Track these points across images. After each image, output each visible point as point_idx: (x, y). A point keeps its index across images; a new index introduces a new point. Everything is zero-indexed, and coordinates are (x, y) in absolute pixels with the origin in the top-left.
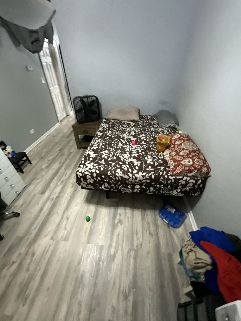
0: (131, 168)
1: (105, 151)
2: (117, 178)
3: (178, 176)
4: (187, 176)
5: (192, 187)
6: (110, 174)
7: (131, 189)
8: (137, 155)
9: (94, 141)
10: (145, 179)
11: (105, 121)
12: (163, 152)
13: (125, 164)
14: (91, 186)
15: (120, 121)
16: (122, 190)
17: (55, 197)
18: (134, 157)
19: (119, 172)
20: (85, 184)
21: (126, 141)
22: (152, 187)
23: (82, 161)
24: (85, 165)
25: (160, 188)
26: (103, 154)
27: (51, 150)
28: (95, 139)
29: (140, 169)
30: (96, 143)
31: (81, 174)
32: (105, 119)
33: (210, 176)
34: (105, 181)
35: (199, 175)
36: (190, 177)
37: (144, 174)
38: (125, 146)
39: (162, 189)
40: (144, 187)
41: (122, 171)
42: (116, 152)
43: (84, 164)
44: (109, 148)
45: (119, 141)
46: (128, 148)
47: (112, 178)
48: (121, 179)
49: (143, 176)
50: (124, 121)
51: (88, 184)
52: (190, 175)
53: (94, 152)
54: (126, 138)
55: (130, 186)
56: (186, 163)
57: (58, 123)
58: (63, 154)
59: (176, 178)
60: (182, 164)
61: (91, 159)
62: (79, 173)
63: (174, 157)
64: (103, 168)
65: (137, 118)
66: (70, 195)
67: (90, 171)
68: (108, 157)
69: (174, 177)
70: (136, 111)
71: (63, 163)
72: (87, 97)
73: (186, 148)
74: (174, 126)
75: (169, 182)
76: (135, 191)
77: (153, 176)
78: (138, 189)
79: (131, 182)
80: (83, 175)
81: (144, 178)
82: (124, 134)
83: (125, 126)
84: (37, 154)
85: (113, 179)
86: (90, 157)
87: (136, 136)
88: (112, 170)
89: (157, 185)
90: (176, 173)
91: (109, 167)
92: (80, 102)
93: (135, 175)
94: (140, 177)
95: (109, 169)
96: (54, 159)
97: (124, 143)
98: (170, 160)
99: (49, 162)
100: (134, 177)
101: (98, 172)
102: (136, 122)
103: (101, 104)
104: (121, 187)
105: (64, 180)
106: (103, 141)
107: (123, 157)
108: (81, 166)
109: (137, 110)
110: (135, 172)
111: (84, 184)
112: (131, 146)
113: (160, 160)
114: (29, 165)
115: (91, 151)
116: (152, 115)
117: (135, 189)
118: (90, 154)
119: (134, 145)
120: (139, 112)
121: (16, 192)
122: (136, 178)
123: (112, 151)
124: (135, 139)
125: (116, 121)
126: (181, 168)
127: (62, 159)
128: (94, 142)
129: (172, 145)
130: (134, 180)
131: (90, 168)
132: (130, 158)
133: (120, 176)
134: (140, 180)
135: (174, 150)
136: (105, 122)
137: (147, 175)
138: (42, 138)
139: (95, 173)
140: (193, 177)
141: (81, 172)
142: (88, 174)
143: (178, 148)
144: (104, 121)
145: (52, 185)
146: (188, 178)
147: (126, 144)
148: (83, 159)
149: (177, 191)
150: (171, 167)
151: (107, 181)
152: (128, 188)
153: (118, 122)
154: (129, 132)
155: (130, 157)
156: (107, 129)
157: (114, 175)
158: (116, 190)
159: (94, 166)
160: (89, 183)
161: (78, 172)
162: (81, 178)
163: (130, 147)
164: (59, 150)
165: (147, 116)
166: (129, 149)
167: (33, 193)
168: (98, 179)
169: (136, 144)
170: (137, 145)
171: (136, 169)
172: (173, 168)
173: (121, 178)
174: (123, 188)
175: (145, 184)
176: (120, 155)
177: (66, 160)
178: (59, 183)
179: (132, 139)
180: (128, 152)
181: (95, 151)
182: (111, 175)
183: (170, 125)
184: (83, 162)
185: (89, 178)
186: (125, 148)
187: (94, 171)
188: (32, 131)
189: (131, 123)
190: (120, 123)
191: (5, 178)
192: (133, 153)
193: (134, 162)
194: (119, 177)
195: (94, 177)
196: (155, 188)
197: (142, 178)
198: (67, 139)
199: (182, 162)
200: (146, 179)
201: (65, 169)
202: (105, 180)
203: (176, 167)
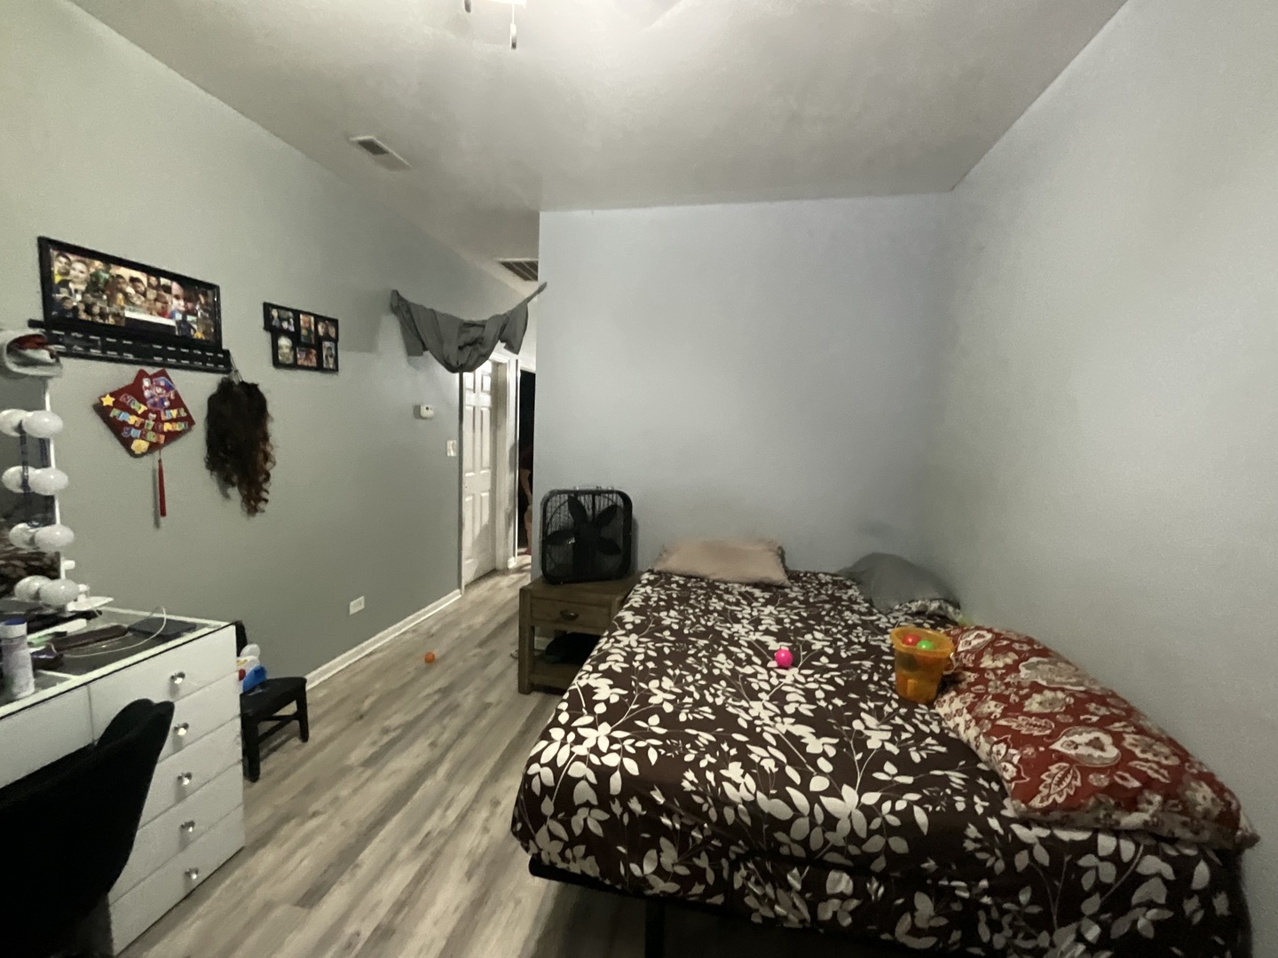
0: (793, 761)
1: (661, 681)
2: (729, 814)
3: (1063, 825)
4: (1118, 833)
5: (1168, 914)
6: (692, 783)
7: (801, 893)
8: (811, 710)
9: (612, 640)
10: (879, 831)
11: (652, 578)
12: (930, 705)
13: (764, 744)
14: (585, 856)
15: (707, 583)
16: (750, 901)
17: (366, 933)
18: (799, 718)
19: (738, 780)
20: (560, 839)
21: (750, 652)
22: (926, 890)
23: (559, 712)
24: (575, 730)
25: (972, 905)
26: (649, 694)
27: (404, 687)
28: (615, 634)
29: (842, 774)
30: (616, 649)
31: (547, 775)
32: (651, 572)
33: (1252, 840)
34: (666, 827)
35: (1184, 824)
36: (1129, 833)
37: (871, 798)
38: (748, 670)
39: (986, 908)
40: (876, 889)
41: (753, 776)
42: (713, 691)
43: (568, 728)
44: (677, 672)
45: (716, 647)
46: (759, 677)
47: (705, 807)
48: (747, 820)
49: (870, 812)
50: (726, 583)
51: (572, 842)
52: (1133, 820)
53: (611, 682)
54: (747, 642)
55: (795, 871)
56: (1082, 750)
57: (458, 591)
58: (452, 709)
59: (1052, 837)
60: (1062, 757)
61: (600, 709)
62: (542, 766)
63: (1002, 722)
64: (659, 753)
65: (778, 576)
66: (449, 924)
67: (594, 759)
68: (678, 708)
69: (1044, 833)
70: (770, 550)
71: (448, 748)
72: (596, 493)
73: (1048, 681)
74: (940, 607)
75: (1021, 860)
76: (827, 911)
77: (920, 816)
78: (842, 897)
79: (805, 843)
80: (556, 778)
81: (876, 823)
82: (735, 625)
83: (734, 600)
84: (342, 701)
85: (706, 817)
86: (595, 698)
87: (789, 637)
88: (703, 764)
89: (950, 880)
90: (1046, 804)
91: (686, 752)
92: (565, 508)
93: (824, 799)
94: (850, 816)
95: (689, 758)
96: (409, 726)
97: (742, 656)
98: (987, 735)
99: (386, 739)
100: (820, 817)
101: (632, 767)
102: (774, 590)
103: (635, 524)
104: (748, 878)
105: (435, 834)
106: (650, 645)
107: (746, 710)
108: (553, 736)
109: (776, 548)
110: (818, 784)
111: (553, 837)
112: (772, 669)
113: (929, 740)
114: (296, 742)
115: (600, 675)
116: (833, 572)
117: (826, 898)
118: (594, 685)
119: (787, 669)
120: (782, 555)
121: (188, 874)
122: (831, 821)
123: (692, 683)
124: (785, 646)
125: (694, 580)
126: (1065, 776)
127: (444, 728)
128: (609, 645)
129: (968, 674)
130: (818, 830)
131: (596, 746)
132: (778, 719)
133: (744, 802)
134: (852, 837)
135: (987, 693)
136: (650, 583)
137: (887, 806)
138: (381, 639)
139: (617, 774)
140: (1152, 839)
141: (552, 764)
142: (585, 778)
143: (1008, 685)
144: (648, 579)
145: (369, 857)
146: (1128, 849)
147: (750, 662)
148: (564, 706)
149: (1080, 938)
150: (1005, 769)
151: (678, 826)
152: (789, 888)
153: (704, 584)
154: (756, 622)
155: (777, 715)
156: (662, 603)
157: (714, 790)
158: (718, 900)
159: (613, 740)
160: (578, 831)
161: (539, 761)
162: (547, 799)
163: (770, 676)
164: (439, 690)
165: (815, 574)
166: (768, 682)
167: (263, 893)
168: (631, 813)
169: (794, 665)
170: (800, 669)
171: (820, 772)
172: (1019, 777)
173: (751, 815)
174: (757, 883)
175: (879, 865)
176: (730, 701)
177: (461, 734)
178: (405, 851)
179: (773, 644)
180: (767, 692)
181: (617, 679)
182: (697, 793)
183: (926, 607)
184: (564, 718)
185: (587, 804)
186: (746, 676)
187: (612, 760)
188: (356, 606)
189: (757, 592)
190: (712, 588)
191: (180, 778)
192: (789, 698)
193: (801, 737)
194: (741, 806)
195: (613, 798)
196: (942, 897)
197: (864, 821)
198: (478, 650)
199: (1057, 746)
200: (887, 830)
201: (450, 777)
202: (666, 821)
203: (1034, 768)
